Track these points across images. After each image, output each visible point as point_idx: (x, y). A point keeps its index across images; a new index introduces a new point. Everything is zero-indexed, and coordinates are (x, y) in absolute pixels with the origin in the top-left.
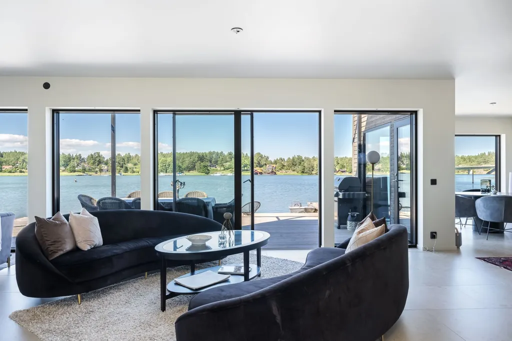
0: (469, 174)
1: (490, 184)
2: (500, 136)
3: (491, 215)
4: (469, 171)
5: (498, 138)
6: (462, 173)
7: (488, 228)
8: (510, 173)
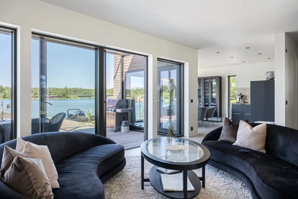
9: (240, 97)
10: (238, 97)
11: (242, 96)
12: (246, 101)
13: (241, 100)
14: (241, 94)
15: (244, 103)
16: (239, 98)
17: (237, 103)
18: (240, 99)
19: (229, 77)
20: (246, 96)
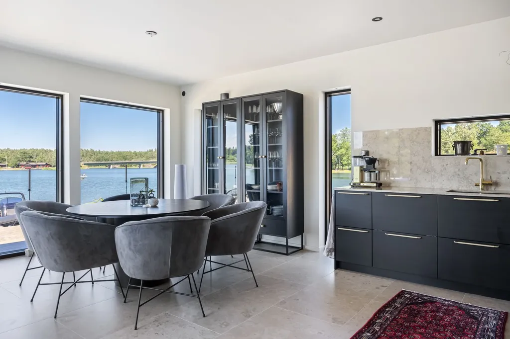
0: (140, 168)
1: (147, 185)
2: (163, 111)
3: (145, 265)
4: (140, 165)
5: (161, 114)
6: (134, 167)
7: (141, 287)
8: (176, 165)
9: (364, 164)
10: (355, 165)
11: (372, 162)
12: (383, 178)
13: (366, 175)
14: (367, 153)
15: (379, 185)
16: (361, 167)
17: (354, 186)
18: (362, 170)
19: (328, 95)
20: (383, 161)
